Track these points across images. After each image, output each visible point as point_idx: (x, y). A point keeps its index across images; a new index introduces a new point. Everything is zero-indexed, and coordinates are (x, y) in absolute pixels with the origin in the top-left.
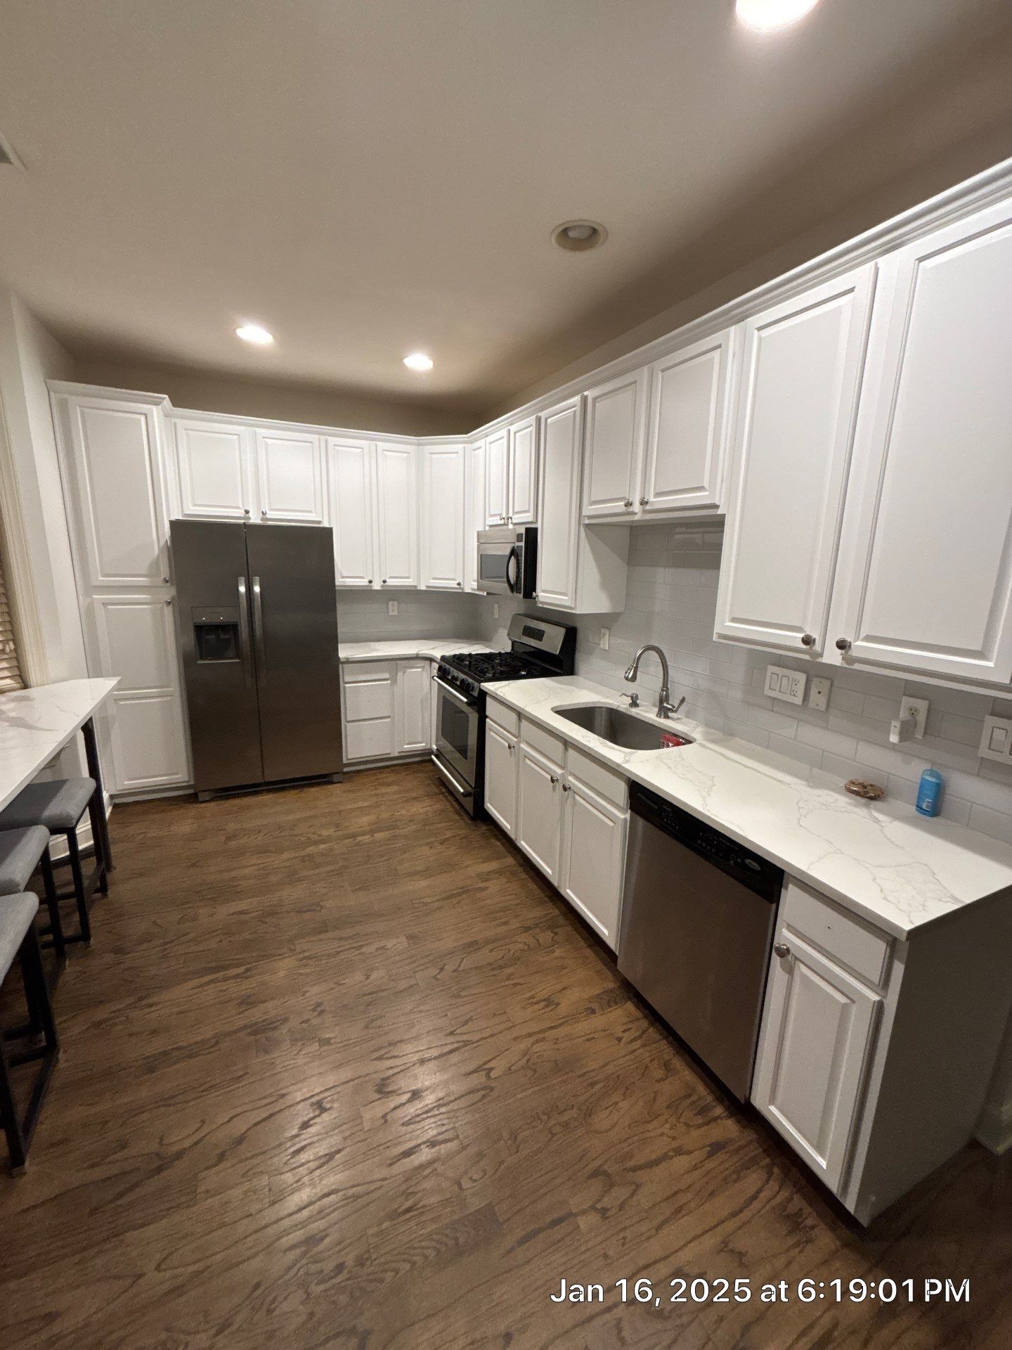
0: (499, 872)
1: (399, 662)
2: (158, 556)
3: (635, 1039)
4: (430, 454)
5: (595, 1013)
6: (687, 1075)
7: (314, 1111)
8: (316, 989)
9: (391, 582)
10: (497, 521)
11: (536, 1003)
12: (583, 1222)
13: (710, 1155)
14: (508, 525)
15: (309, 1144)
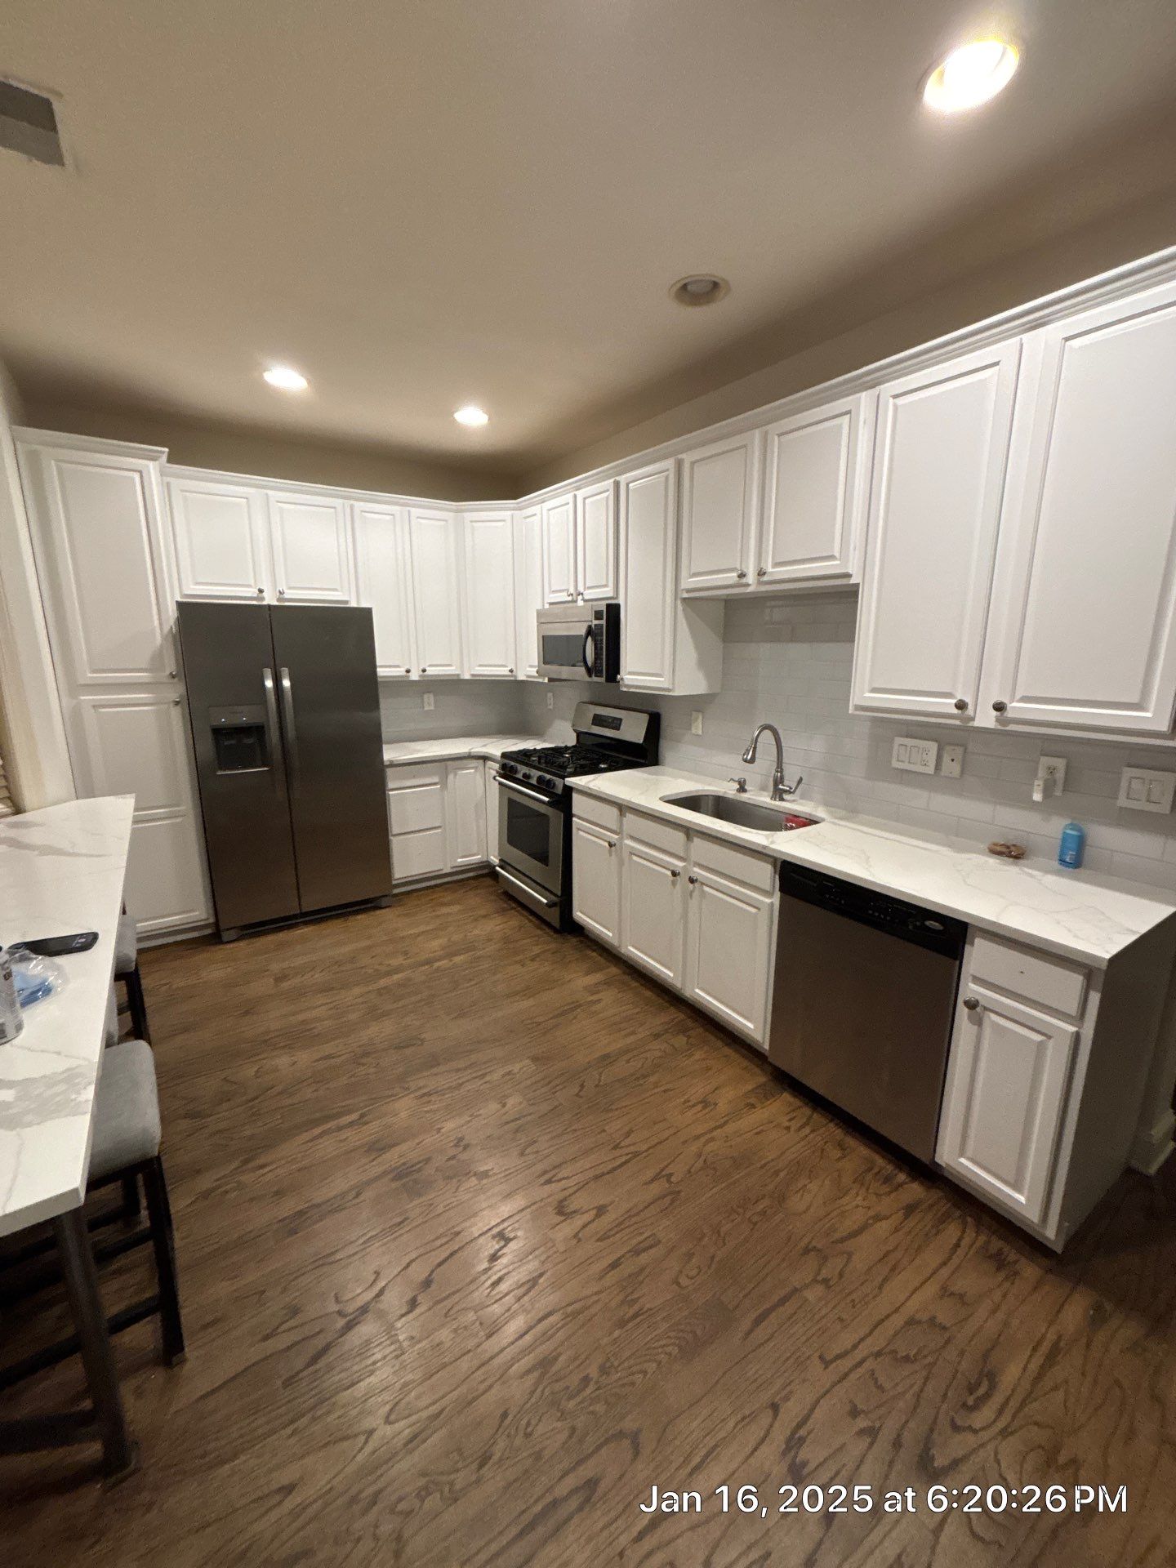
0: (608, 983)
1: (449, 763)
2: (161, 646)
3: (802, 1127)
4: (471, 522)
5: (755, 1108)
6: (861, 1151)
7: (498, 1242)
8: (449, 1125)
9: (431, 671)
10: (564, 597)
11: (694, 1106)
12: (811, 1295)
13: (906, 1217)
14: (576, 601)
15: (505, 1274)
